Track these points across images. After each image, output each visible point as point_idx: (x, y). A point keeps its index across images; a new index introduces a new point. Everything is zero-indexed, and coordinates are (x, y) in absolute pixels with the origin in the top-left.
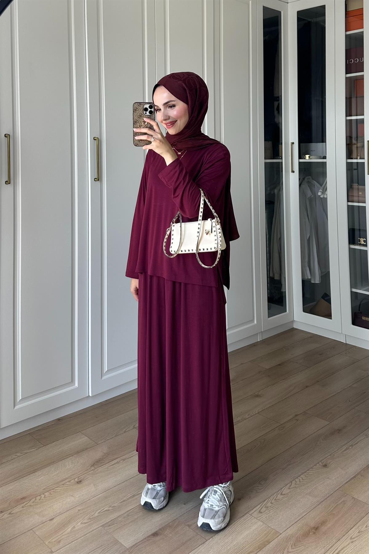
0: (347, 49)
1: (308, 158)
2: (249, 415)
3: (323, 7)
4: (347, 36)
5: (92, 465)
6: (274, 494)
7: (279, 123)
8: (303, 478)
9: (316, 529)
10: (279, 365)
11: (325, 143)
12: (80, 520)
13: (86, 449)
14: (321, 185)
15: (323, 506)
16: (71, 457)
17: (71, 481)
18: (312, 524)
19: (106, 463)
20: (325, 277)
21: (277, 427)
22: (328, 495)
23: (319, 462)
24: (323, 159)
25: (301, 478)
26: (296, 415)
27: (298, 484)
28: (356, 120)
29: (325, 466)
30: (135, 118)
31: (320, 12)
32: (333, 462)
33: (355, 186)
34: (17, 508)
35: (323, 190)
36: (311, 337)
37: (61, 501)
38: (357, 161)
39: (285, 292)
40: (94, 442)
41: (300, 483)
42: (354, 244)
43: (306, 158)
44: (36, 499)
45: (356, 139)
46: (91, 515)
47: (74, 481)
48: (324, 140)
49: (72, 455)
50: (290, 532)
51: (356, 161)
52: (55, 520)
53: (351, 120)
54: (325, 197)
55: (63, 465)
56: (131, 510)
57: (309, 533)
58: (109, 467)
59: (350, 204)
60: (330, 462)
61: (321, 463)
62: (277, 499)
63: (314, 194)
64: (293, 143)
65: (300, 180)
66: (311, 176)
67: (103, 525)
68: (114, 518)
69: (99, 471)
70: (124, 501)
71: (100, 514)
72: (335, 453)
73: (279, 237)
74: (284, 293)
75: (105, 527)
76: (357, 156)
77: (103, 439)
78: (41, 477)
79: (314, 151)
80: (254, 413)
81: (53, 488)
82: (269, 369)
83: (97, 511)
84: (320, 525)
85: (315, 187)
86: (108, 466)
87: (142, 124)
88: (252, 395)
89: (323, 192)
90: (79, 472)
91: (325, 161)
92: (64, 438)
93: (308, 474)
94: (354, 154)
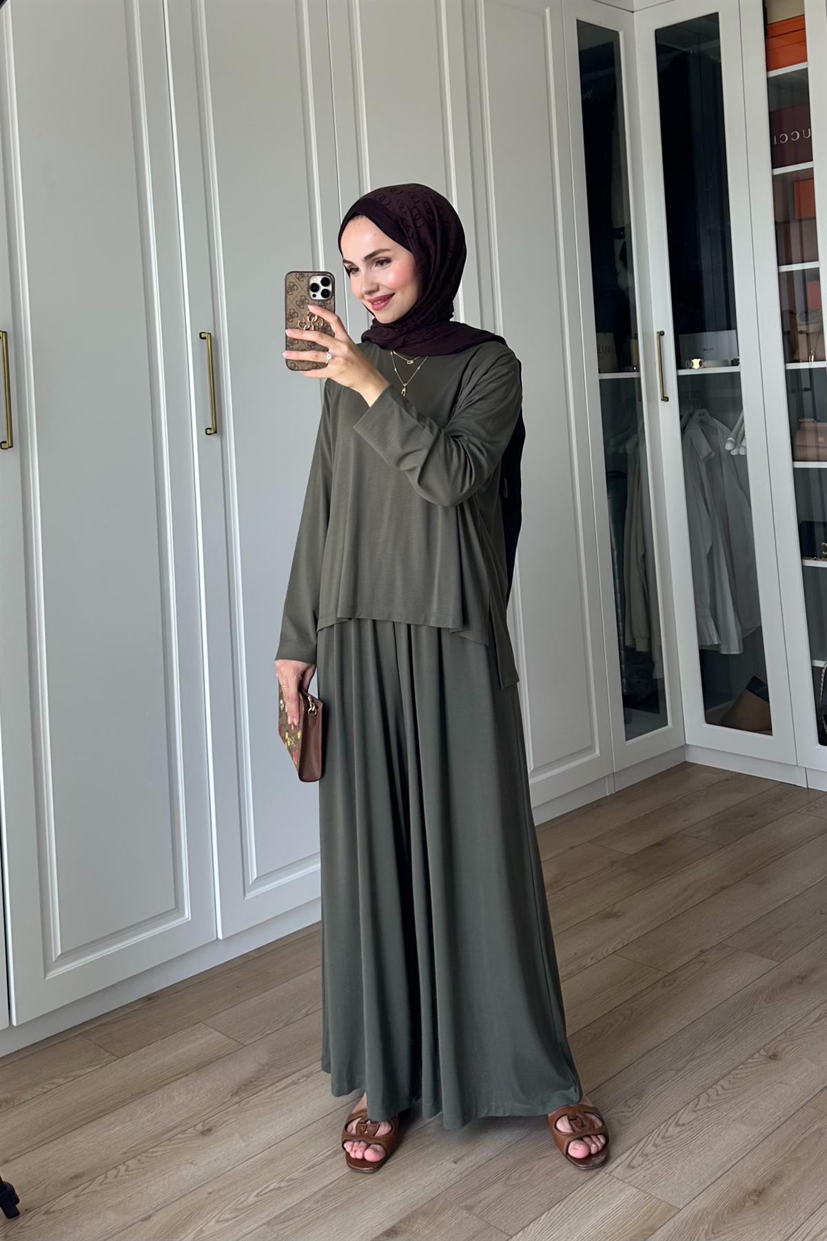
0: (771, 110)
1: (698, 366)
2: (592, 958)
3: (714, 18)
4: (769, 81)
5: (235, 1091)
6: (660, 1126)
7: (628, 288)
8: (726, 1087)
9: (760, 1194)
10: (658, 844)
11: (734, 331)
12: (213, 1215)
13: (218, 1058)
14: (731, 430)
15: (774, 1142)
16: (184, 1079)
17: (188, 1132)
18: (751, 1184)
19: (267, 1085)
20: (753, 639)
21: (660, 980)
22: (783, 1119)
23: (761, 1049)
24: (733, 365)
25: (719, 1088)
26: (702, 952)
27: (714, 1101)
28: (801, 273)
29: (774, 1057)
30: (291, 306)
31: (707, 28)
32: (791, 1047)
33: (809, 423)
34: (62, 1199)
35: (736, 439)
36: (727, 780)
37: (166, 1176)
38: (809, 365)
39: (663, 679)
40: (236, 1041)
41: (718, 1098)
42: (813, 557)
43: (694, 367)
44: (106, 1177)
45: (804, 315)
46: (239, 1202)
47: (195, 1130)
48: (732, 325)
49: (185, 1074)
50: (701, 1203)
51: (808, 367)
52: (154, 1219)
53: (790, 274)
54: (742, 453)
55: (165, 1096)
56: (333, 1185)
57: (744, 1203)
58: (275, 1095)
59: (799, 465)
60: (785, 1048)
61: (764, 1050)
62: (667, 1135)
63: (716, 447)
64: (661, 334)
65: (683, 418)
66: (707, 409)
67: (268, 1221)
68: (292, 1205)
69: (251, 1104)
70: (313, 1166)
71: (260, 1198)
72: (795, 1027)
73: (641, 554)
74: (659, 683)
75: (273, 1225)
76: (810, 354)
77: (256, 1034)
78: (114, 1127)
79: (710, 349)
80: (604, 952)
81: (146, 1148)
82: (635, 854)
83: (253, 1191)
84: (769, 1183)
85: (717, 434)
86: (270, 1092)
87: (306, 320)
88: (598, 913)
89: (736, 444)
90: (205, 1110)
91: (738, 371)
92: (165, 1038)
93: (735, 1076)
94: (802, 350)
